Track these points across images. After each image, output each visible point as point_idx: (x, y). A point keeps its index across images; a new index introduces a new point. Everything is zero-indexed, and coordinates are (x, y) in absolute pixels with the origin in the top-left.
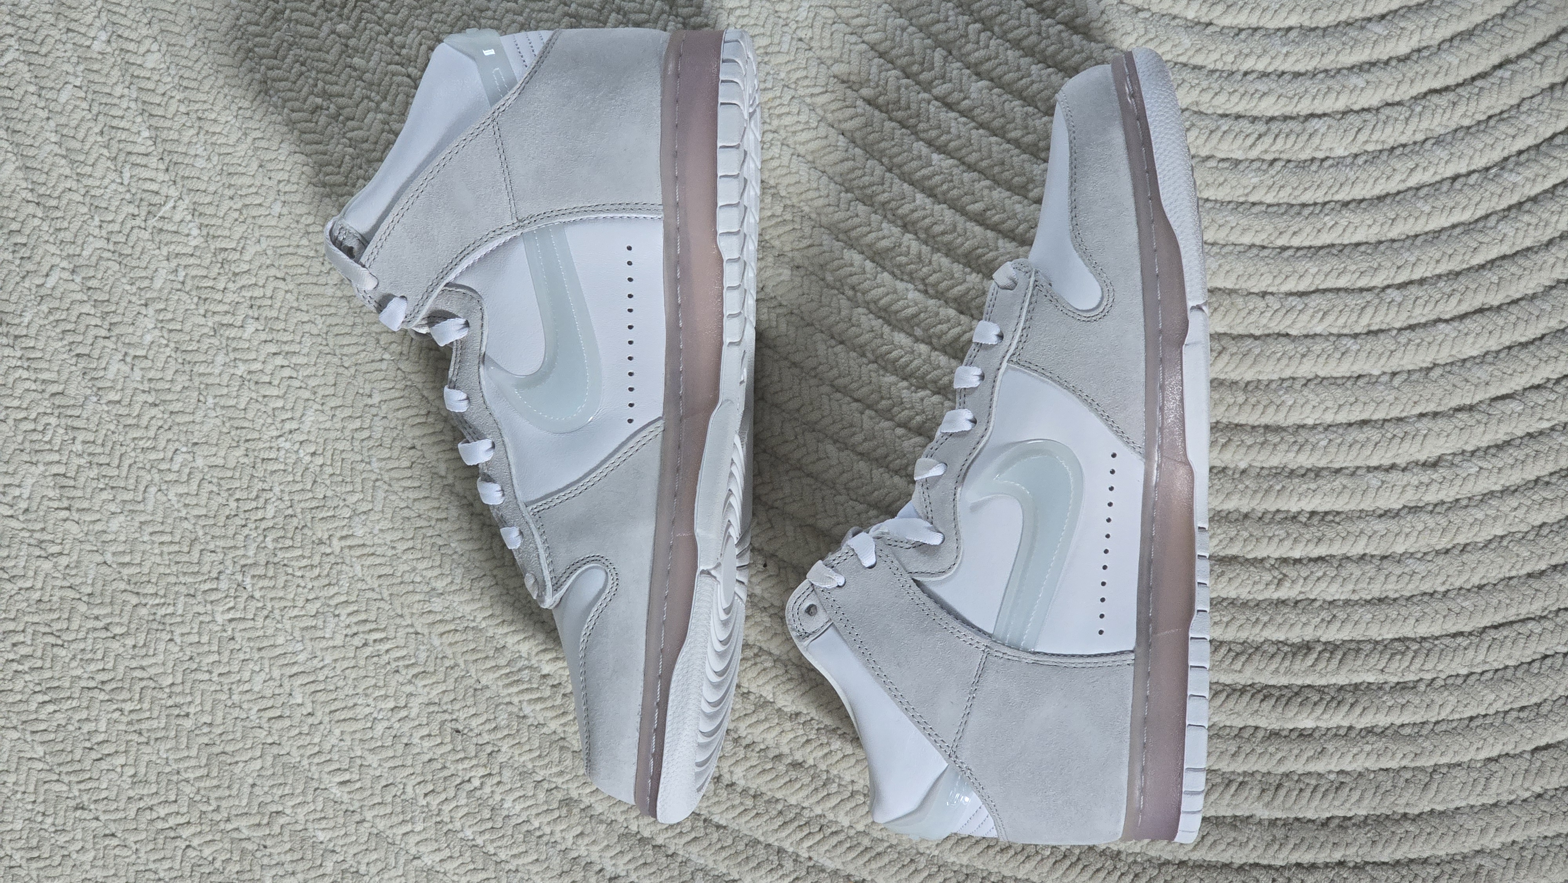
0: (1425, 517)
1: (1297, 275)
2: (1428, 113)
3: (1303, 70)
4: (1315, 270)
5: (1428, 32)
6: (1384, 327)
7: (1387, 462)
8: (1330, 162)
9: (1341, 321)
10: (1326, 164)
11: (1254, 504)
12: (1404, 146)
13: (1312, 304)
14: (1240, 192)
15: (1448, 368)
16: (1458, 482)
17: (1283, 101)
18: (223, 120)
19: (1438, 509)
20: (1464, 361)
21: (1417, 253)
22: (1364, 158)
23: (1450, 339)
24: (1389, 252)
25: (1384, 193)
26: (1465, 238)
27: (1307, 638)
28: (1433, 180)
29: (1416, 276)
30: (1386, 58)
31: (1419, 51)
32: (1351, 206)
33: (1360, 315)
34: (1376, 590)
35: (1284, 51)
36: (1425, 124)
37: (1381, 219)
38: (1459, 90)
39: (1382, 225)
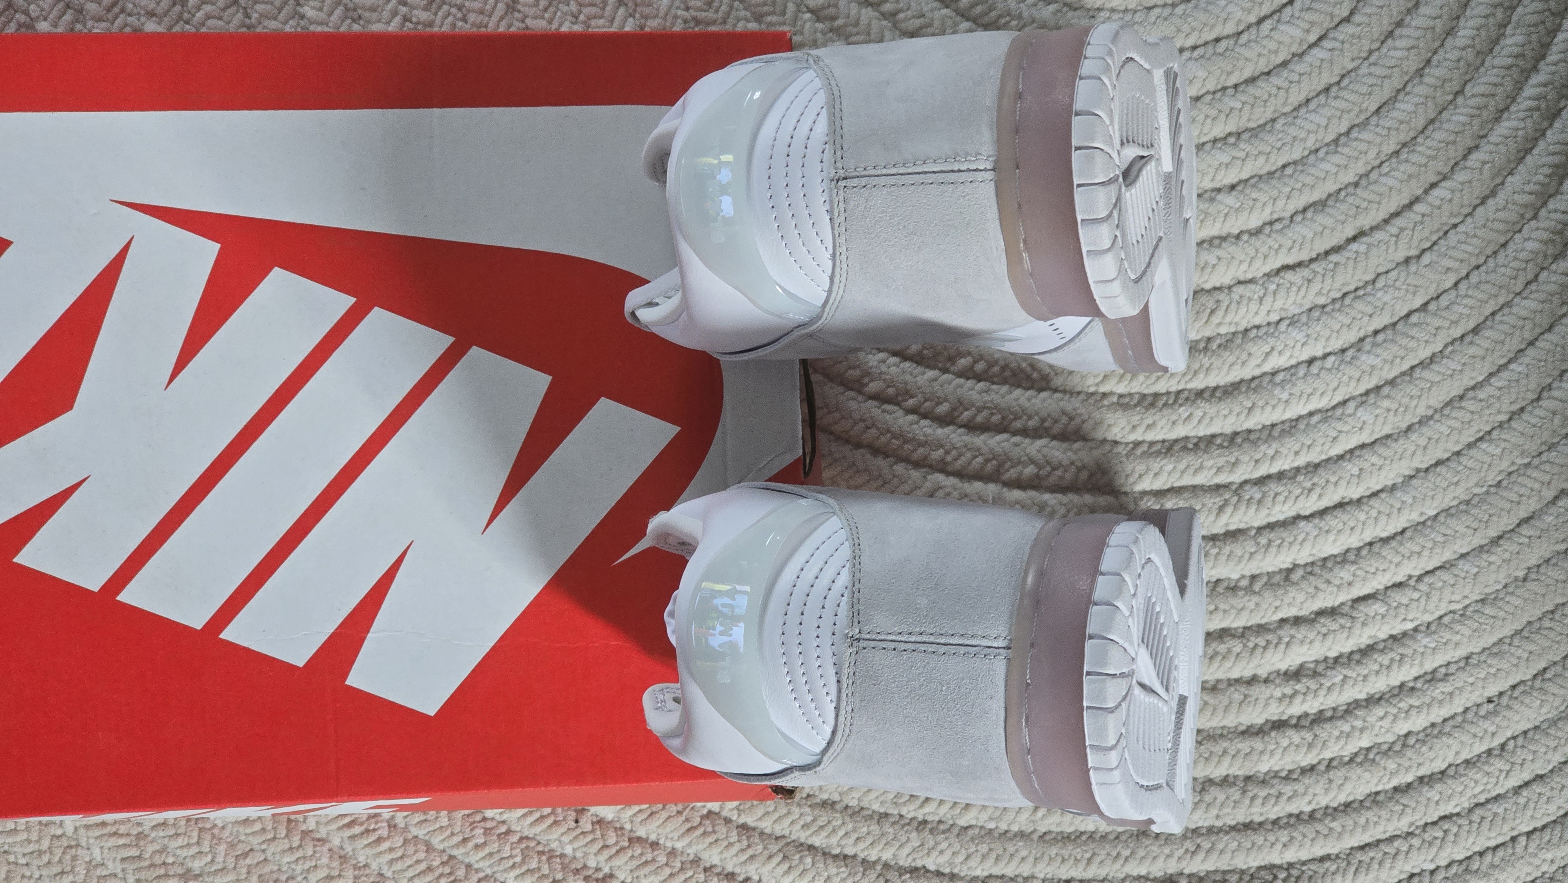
0: (1290, 732)
1: (1151, 474)
2: (1282, 293)
4: (1170, 467)
5: (1281, 203)
6: (1242, 526)
7: (1247, 674)
12: (1258, 327)
15: (1309, 569)
16: (1323, 692)
19: (1303, 722)
20: (1325, 560)
21: (1274, 445)
22: (1218, 342)
23: (1311, 538)
24: (1246, 445)
25: (1237, 379)
26: (1323, 427)
27: (1170, 871)
28: (1288, 365)
29: (1274, 470)
30: (1237, 232)
31: (1271, 223)
33: (1218, 515)
34: (1240, 816)
36: (1279, 304)
37: (1237, 409)
38: (1313, 266)
39: (1238, 415)
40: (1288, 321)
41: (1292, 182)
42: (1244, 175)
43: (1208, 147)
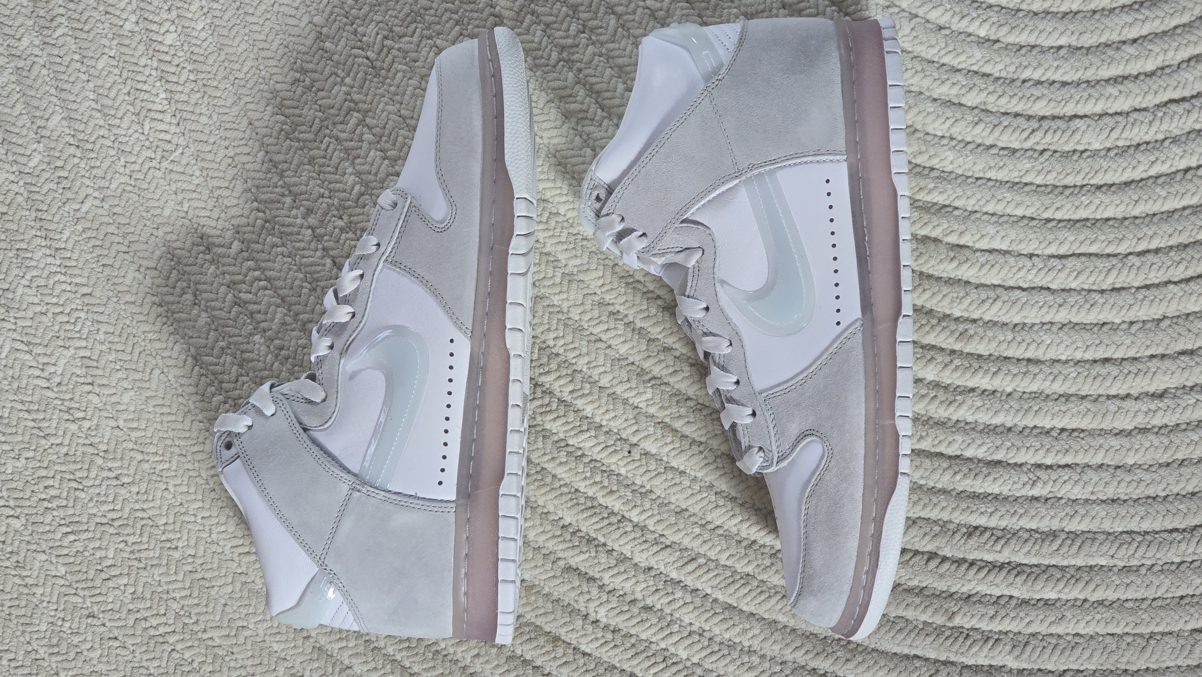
0: (1151, 437)
1: (1058, 242)
2: (1167, 119)
3: (1070, 81)
4: (1073, 238)
5: (1170, 54)
6: (1125, 285)
7: (1123, 392)
8: (1088, 153)
9: (1091, 280)
10: (1085, 155)
11: (1016, 420)
12: (1147, 143)
13: (1069, 265)
14: (1016, 174)
15: (1175, 320)
16: (1179, 410)
17: (1053, 104)
18: (222, 86)
19: (1162, 431)
20: (1188, 315)
21: (1154, 228)
22: (1116, 151)
23: (1177, 297)
24: (1131, 227)
25: (1130, 179)
26: (1193, 218)
27: (1054, 528)
28: (1169, 171)
29: (1153, 246)
30: (1135, 73)
31: (1162, 68)
32: (1104, 189)
33: (1106, 275)
34: (1110, 492)
35: (1055, 65)
36: (1164, 127)
37: (1127, 200)
38: (1193, 101)
39: (1127, 205)
40: (1170, 140)
41: (1179, 39)
42: (1144, 32)
43: (1117, 11)
